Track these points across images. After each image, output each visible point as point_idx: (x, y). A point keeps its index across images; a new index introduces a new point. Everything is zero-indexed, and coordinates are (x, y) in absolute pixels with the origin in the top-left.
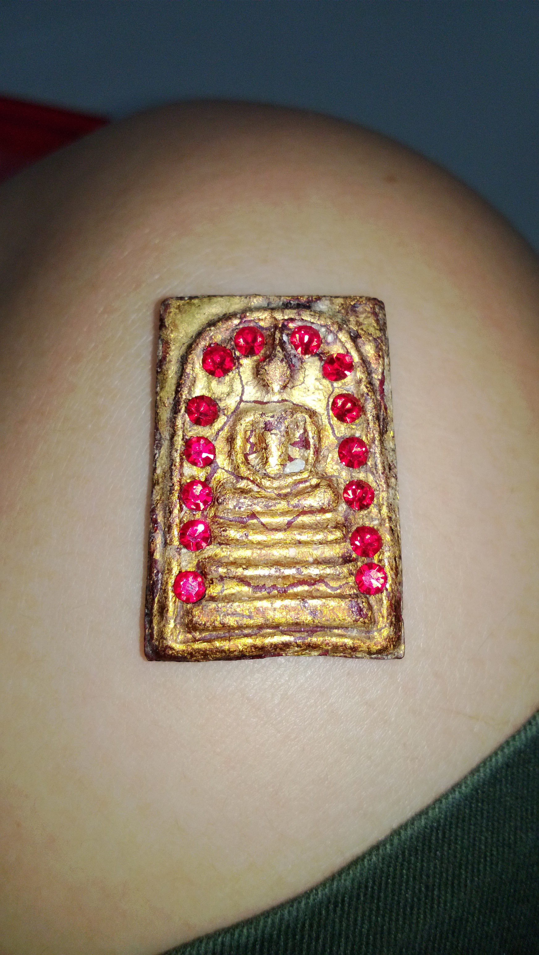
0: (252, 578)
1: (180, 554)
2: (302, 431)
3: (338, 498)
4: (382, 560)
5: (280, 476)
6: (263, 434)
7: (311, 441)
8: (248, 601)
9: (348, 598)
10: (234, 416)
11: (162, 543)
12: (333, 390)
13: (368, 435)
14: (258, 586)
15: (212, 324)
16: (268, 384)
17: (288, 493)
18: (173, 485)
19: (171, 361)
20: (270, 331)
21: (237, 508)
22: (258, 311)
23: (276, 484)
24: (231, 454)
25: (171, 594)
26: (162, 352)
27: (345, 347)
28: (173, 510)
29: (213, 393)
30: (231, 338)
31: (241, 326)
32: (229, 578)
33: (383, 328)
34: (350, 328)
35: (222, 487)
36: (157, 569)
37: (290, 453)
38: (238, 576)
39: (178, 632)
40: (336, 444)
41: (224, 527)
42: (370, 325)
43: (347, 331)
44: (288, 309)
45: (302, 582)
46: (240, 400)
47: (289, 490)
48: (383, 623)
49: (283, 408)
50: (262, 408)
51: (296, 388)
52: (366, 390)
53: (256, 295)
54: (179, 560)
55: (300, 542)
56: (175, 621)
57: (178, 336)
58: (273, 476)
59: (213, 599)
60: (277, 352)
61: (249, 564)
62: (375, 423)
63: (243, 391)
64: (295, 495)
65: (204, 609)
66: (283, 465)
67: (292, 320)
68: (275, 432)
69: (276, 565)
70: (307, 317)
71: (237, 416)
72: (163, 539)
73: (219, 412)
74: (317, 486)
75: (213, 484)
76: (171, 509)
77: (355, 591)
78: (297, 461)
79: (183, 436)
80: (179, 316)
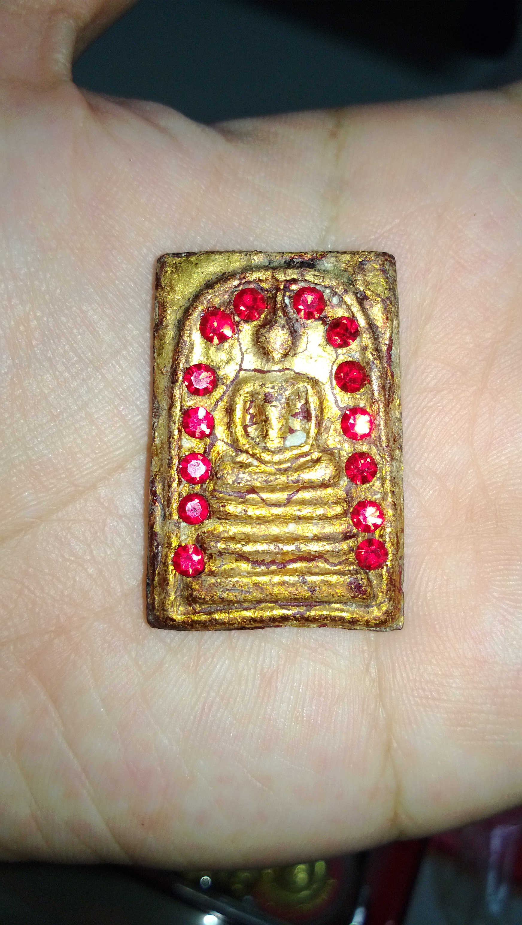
0: (250, 553)
1: (179, 528)
2: (303, 402)
3: (339, 472)
4: (383, 535)
5: (280, 450)
6: (262, 405)
7: (313, 413)
8: (247, 577)
9: (347, 575)
10: (234, 386)
11: (162, 516)
12: (337, 357)
13: (372, 406)
14: (257, 561)
15: (209, 285)
16: (268, 352)
17: (288, 467)
18: (171, 458)
19: (168, 326)
20: (271, 292)
21: (236, 484)
22: (259, 271)
23: (277, 458)
24: (230, 426)
25: (171, 568)
26: (159, 315)
27: (351, 310)
28: (171, 484)
29: (212, 361)
30: (230, 301)
31: (241, 288)
32: (228, 553)
33: (392, 287)
34: (356, 289)
35: (221, 460)
36: (157, 541)
37: (291, 425)
38: (237, 552)
39: (178, 604)
40: (339, 415)
41: (222, 502)
42: (378, 283)
43: (354, 292)
44: (290, 268)
45: (302, 559)
46: (240, 368)
47: (289, 464)
48: (382, 597)
49: (284, 378)
50: (262, 378)
51: (297, 355)
52: (371, 358)
53: (258, 252)
54: (178, 534)
55: (300, 518)
56: (175, 593)
57: (174, 298)
58: (273, 450)
59: (212, 574)
60: (278, 318)
61: (248, 539)
62: (379, 393)
63: (242, 359)
64: (296, 469)
65: (203, 584)
66: (283, 438)
67: (294, 281)
68: (275, 405)
69: (275, 541)
70: (310, 276)
71: (236, 385)
72: (163, 512)
73: (218, 381)
74: (318, 460)
75: (213, 456)
76: (170, 483)
77: (355, 567)
78: (298, 433)
79: (181, 406)
80: (176, 276)
